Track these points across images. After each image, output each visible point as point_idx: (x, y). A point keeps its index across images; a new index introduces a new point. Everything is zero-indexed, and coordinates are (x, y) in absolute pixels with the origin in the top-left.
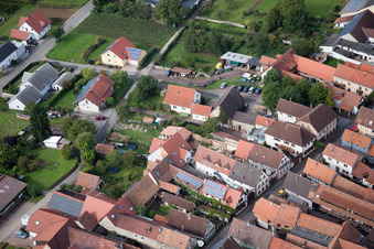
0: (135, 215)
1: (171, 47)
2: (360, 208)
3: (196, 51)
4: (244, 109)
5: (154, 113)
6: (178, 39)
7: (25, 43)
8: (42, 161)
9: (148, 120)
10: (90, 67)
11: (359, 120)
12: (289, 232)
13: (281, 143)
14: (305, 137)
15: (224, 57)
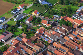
0: (31, 42)
1: (45, 13)
2: (73, 46)
3: (49, 14)
4: (56, 26)
5: (39, 24)
6: (47, 11)
7: (19, 9)
8: (17, 31)
9: (38, 25)
10: (30, 15)
11: (76, 30)
12: (59, 49)
13: (61, 32)
14: (66, 32)
15: (54, 16)
